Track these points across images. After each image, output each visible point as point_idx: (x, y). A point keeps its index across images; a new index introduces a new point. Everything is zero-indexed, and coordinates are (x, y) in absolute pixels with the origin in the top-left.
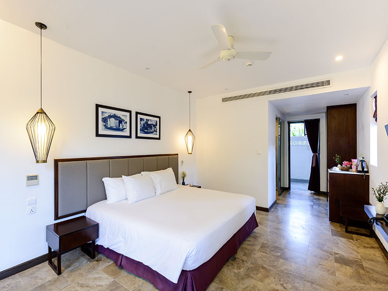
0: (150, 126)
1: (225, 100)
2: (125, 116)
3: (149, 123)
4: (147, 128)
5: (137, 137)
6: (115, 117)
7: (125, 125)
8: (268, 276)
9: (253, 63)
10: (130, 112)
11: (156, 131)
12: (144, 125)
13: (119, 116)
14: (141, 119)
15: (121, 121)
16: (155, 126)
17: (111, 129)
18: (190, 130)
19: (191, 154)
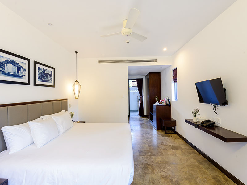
0: (46, 75)
1: (100, 62)
2: (24, 64)
3: (46, 72)
4: (44, 76)
5: (35, 84)
6: (13, 62)
7: (23, 72)
8: (154, 169)
9: (129, 41)
10: (29, 60)
11: (52, 80)
12: (41, 74)
13: (17, 62)
14: (39, 68)
15: (19, 68)
16: (51, 75)
17: (9, 74)
18: (77, 81)
19: (78, 98)
